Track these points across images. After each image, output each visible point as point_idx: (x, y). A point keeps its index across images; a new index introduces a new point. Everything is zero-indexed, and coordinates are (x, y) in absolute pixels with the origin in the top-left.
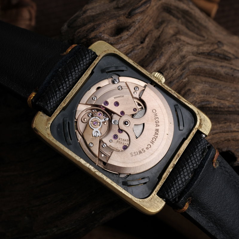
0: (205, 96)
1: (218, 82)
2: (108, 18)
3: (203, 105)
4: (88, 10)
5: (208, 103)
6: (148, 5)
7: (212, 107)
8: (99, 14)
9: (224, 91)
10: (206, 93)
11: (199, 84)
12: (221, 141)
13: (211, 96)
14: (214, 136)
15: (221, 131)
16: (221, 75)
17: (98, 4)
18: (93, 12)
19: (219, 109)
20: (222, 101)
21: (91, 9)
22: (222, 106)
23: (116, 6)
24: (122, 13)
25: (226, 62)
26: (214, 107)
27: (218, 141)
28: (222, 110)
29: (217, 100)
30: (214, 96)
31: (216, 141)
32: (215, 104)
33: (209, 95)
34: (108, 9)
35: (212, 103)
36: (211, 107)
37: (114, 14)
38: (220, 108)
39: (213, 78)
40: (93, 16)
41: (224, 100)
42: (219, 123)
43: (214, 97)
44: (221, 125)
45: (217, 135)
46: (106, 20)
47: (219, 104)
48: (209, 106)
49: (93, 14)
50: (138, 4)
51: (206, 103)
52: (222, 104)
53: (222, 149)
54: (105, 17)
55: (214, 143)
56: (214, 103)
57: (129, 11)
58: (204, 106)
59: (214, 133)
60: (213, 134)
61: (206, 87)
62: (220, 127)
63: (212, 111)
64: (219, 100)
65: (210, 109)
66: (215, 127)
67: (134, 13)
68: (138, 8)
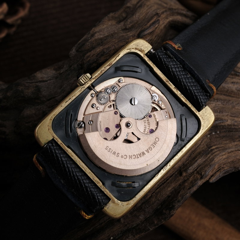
0: (219, 114)
1: (230, 98)
2: (117, 41)
3: (217, 124)
4: (96, 33)
5: (222, 121)
6: (157, 26)
7: (226, 125)
8: (108, 36)
9: (237, 108)
10: (218, 112)
11: (212, 102)
12: (237, 159)
13: (225, 114)
14: (230, 154)
15: (237, 149)
16: (232, 91)
17: (105, 26)
18: (101, 35)
19: (233, 127)
20: (236, 119)
21: (99, 32)
22: (236, 124)
23: (124, 27)
24: (131, 35)
25: (237, 78)
26: (228, 125)
27: (234, 160)
28: (236, 127)
29: (231, 118)
30: (227, 114)
31: (232, 160)
32: (229, 122)
33: (222, 113)
34: (116, 31)
35: (225, 121)
36: (225, 126)
37: (123, 36)
38: (234, 125)
39: (224, 95)
40: (101, 39)
41: (238, 117)
42: (234, 142)
43: (227, 115)
44: (236, 143)
45: (232, 153)
46: (116, 43)
47: (233, 122)
48: (223, 124)
49: (102, 36)
50: (146, 25)
51: (220, 122)
52: (236, 121)
53: (238, 168)
54: (114, 40)
55: (230, 162)
56: (227, 121)
57: (138, 32)
58: (218, 125)
59: (229, 152)
60: (228, 153)
61: (219, 104)
62: (235, 145)
63: (225, 129)
64: (233, 118)
65: (224, 127)
66: (230, 145)
67: (143, 35)
68: (147, 29)
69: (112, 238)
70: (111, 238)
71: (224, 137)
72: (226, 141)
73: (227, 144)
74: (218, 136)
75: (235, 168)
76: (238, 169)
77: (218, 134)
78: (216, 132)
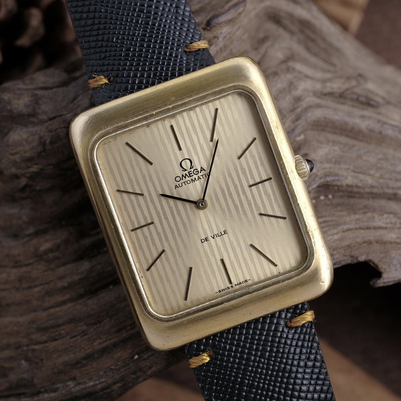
0: (333, 166)
1: (356, 143)
3: (327, 182)
5: (337, 178)
6: (241, 10)
7: (344, 185)
9: (365, 158)
10: (333, 162)
11: (324, 146)
12: (357, 243)
13: (343, 166)
14: (346, 234)
15: (357, 226)
16: (360, 132)
19: (355, 190)
20: (362, 176)
22: (360, 185)
25: (370, 109)
26: (347, 185)
27: (351, 244)
28: (361, 190)
29: (353, 174)
30: (347, 167)
31: (348, 243)
32: (349, 181)
33: (339, 164)
35: (343, 178)
36: (342, 186)
38: (357, 187)
39: (347, 136)
41: (364, 174)
42: (355, 213)
43: (348, 169)
44: (357, 216)
45: (350, 232)
47: (356, 181)
48: (339, 183)
50: (223, 7)
51: (333, 178)
52: (361, 180)
53: (357, 257)
55: (345, 247)
56: (346, 178)
57: (209, 18)
58: (329, 183)
59: (345, 230)
60: (344, 232)
61: (335, 150)
62: (356, 220)
63: (343, 191)
64: (356, 175)
65: (341, 188)
66: (348, 219)
67: (217, 22)
68: (223, 13)
69: (136, 357)
70: (134, 356)
71: (339, 205)
72: (341, 211)
73: (343, 216)
74: (328, 202)
75: (352, 257)
76: (357, 260)
77: (329, 199)
78: (326, 196)
